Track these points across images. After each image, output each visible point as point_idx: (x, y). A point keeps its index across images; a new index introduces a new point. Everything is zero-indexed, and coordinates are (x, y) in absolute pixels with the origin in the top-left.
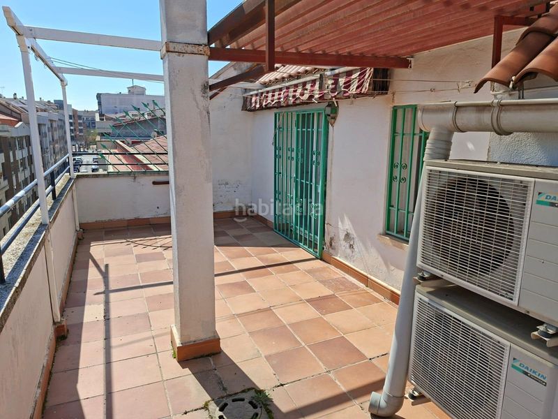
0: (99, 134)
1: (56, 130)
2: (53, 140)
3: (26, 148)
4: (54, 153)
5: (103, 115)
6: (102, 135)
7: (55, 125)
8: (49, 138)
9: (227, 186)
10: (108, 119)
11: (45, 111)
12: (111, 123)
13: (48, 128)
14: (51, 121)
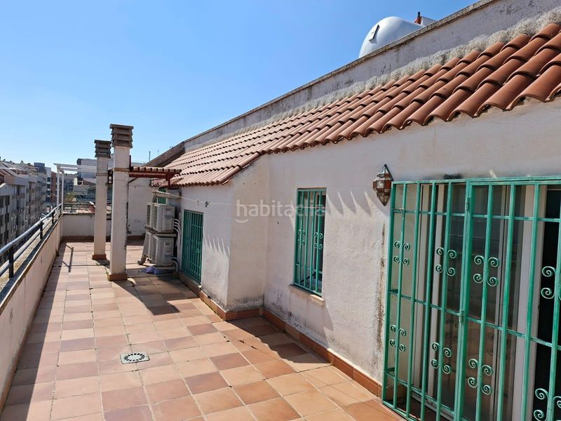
0: (75, 196)
1: (33, 192)
2: (30, 200)
3: (5, 207)
4: (29, 213)
5: (82, 179)
6: (78, 197)
7: (33, 186)
8: (26, 199)
9: (139, 223)
10: (86, 183)
11: (26, 174)
12: (88, 187)
13: (27, 189)
14: (30, 183)
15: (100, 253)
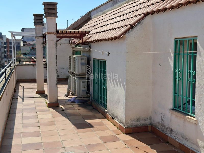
0: (22, 54)
5: (25, 42)
9: (64, 69)
10: (28, 44)
12: (29, 47)
15: (41, 89)
